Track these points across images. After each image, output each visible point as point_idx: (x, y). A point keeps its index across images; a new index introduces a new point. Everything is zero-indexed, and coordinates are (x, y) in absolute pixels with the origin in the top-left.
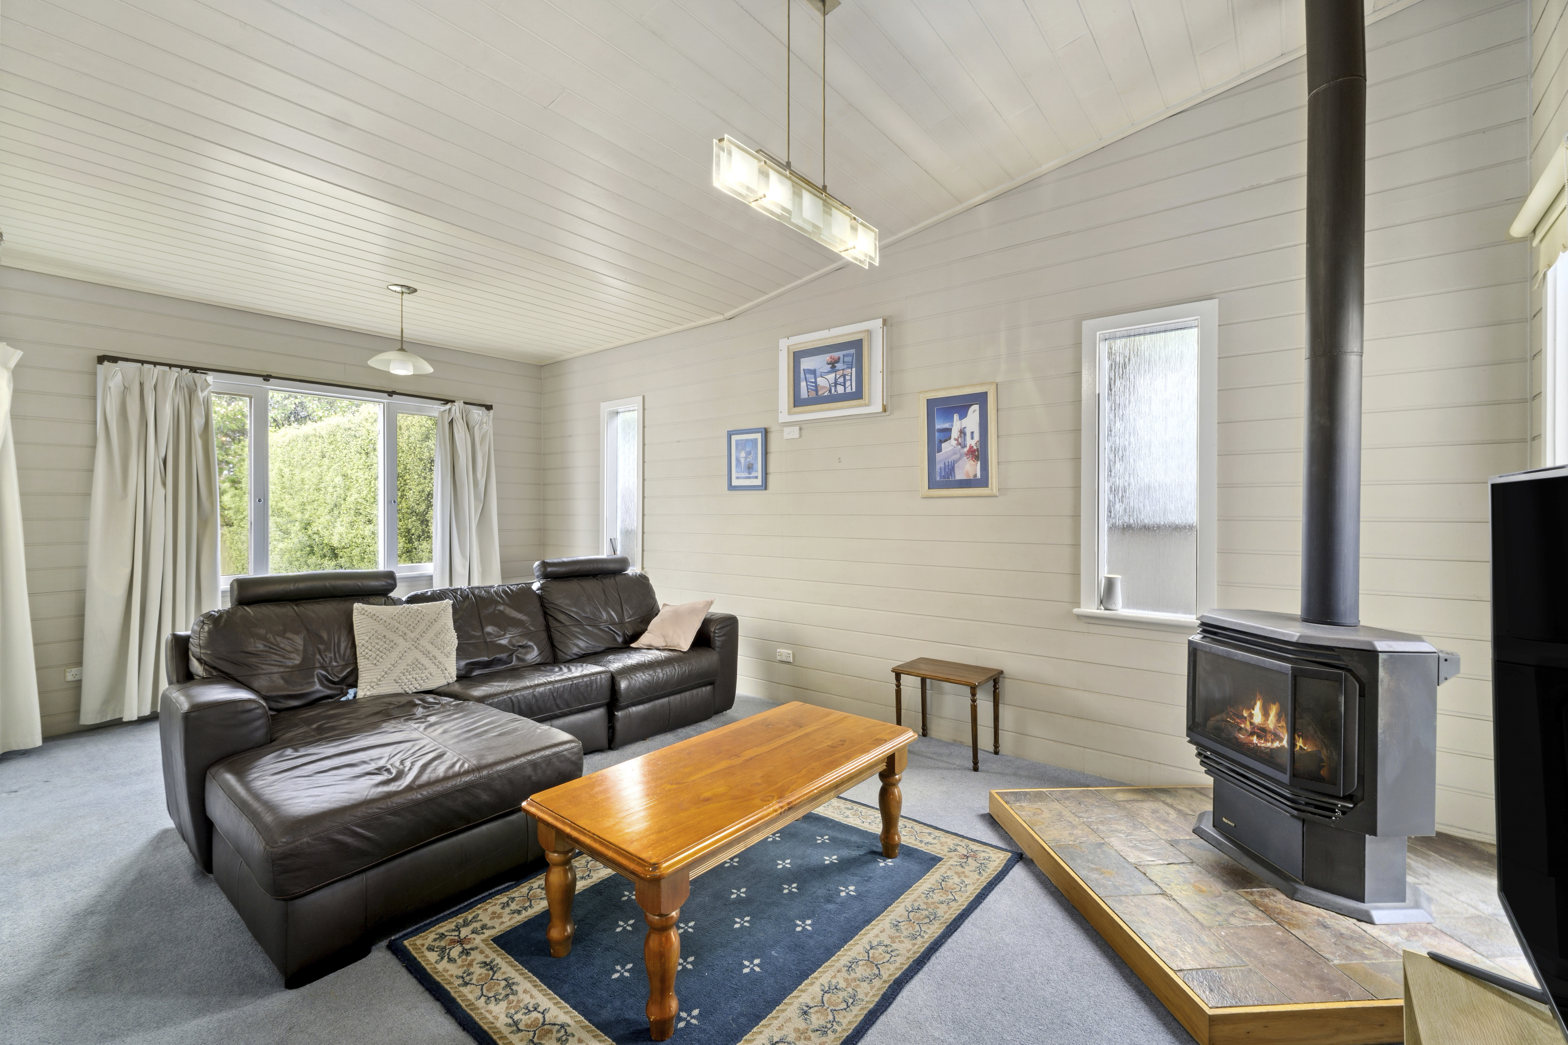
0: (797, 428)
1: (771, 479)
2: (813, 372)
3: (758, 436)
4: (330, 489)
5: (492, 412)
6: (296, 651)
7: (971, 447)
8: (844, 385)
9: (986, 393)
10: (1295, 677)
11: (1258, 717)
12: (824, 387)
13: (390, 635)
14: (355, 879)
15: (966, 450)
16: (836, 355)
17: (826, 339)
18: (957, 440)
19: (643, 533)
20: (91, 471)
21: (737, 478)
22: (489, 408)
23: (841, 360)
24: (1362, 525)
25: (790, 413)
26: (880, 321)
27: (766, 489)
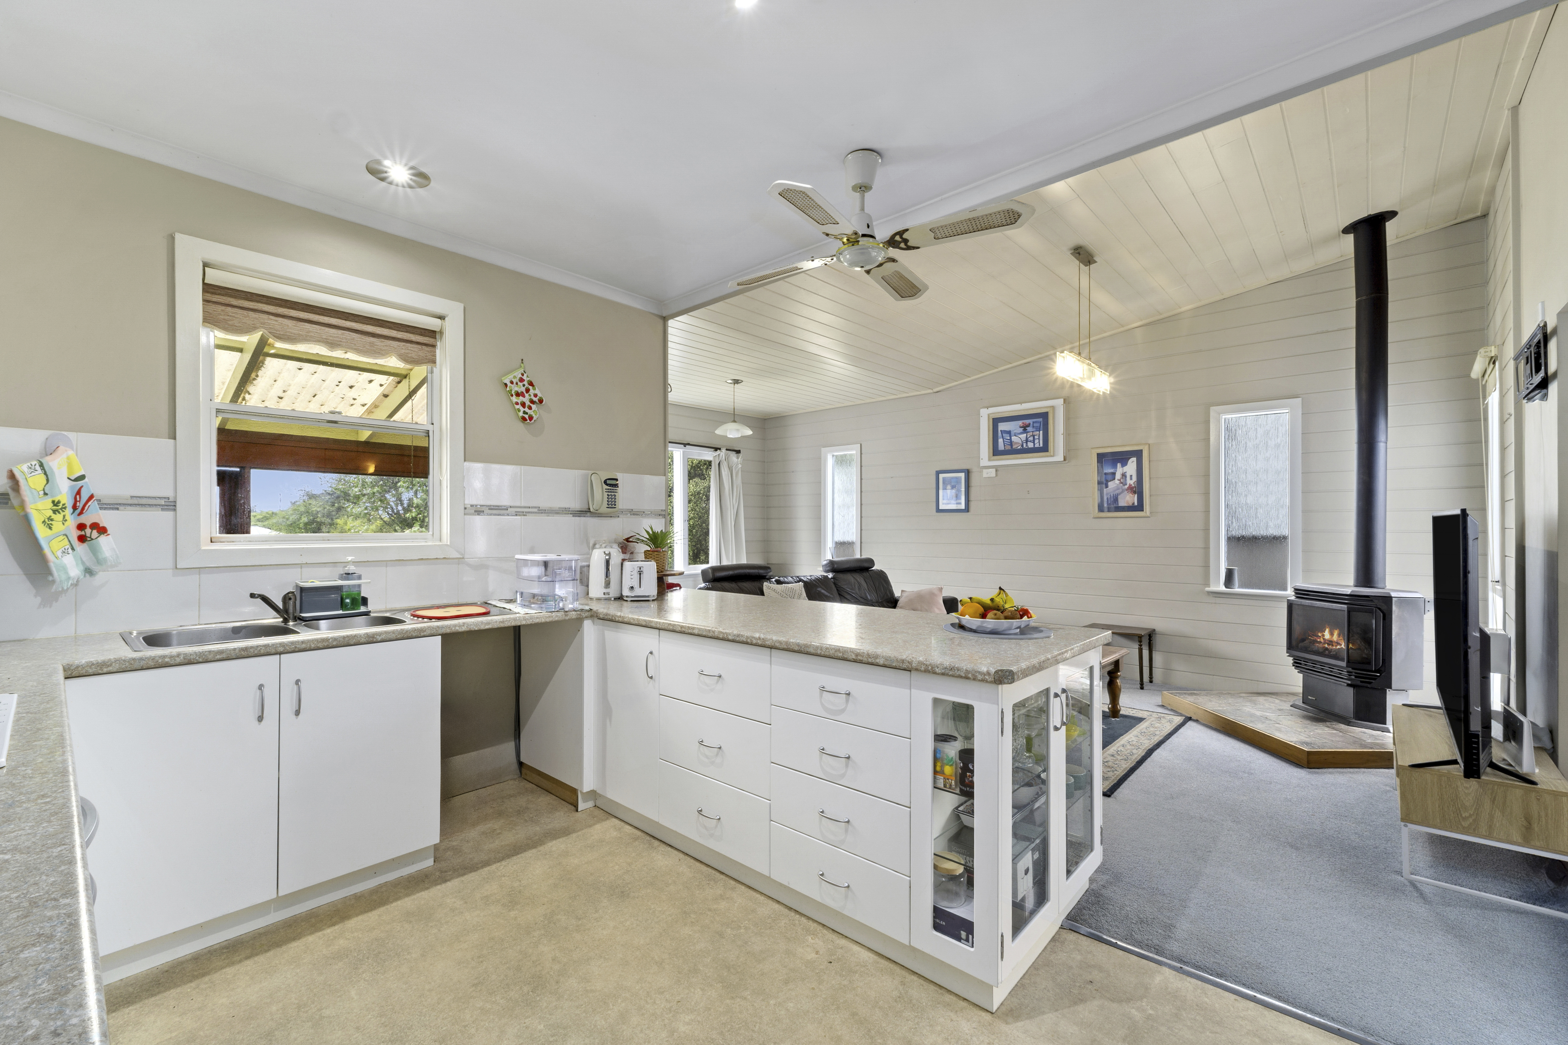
0: (994, 470)
1: (973, 505)
2: (1009, 432)
3: (962, 475)
5: (741, 455)
7: (1130, 485)
8: (1034, 442)
9: (1141, 451)
10: (1349, 612)
11: (1327, 635)
12: (1017, 443)
15: (1126, 487)
16: (1027, 422)
17: (1020, 410)
18: (1120, 480)
19: (861, 543)
21: (943, 504)
22: (738, 452)
23: (1031, 425)
24: (1387, 534)
25: (989, 460)
26: (1062, 400)
27: (968, 511)
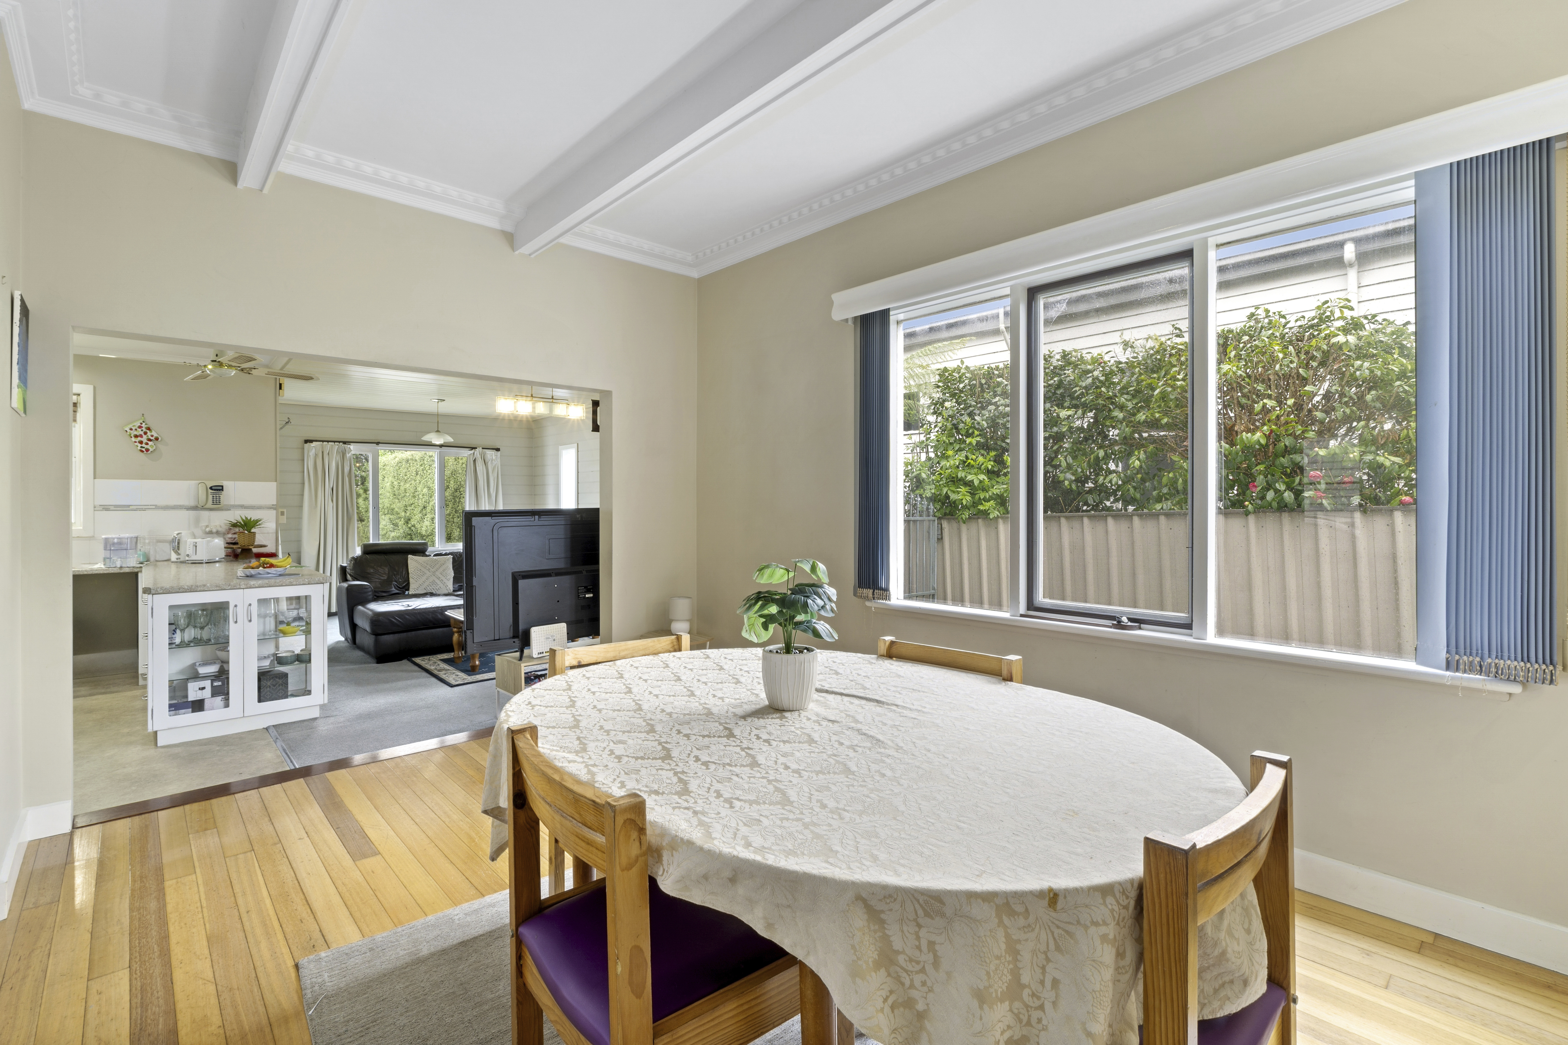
4: (421, 496)
5: (499, 452)
6: (385, 574)
13: (423, 569)
14: (396, 635)
20: (302, 495)
22: (497, 450)
